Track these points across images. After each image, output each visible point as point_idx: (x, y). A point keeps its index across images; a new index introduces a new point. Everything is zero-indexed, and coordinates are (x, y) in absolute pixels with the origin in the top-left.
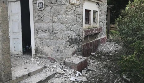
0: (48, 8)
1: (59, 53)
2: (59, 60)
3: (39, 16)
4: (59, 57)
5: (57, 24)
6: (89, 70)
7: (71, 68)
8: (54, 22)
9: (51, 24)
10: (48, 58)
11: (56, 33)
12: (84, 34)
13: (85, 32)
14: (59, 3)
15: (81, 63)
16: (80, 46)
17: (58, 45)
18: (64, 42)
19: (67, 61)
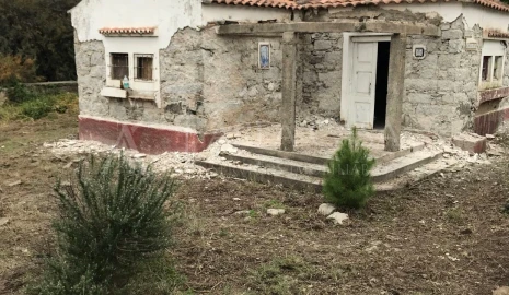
0: (432, 57)
1: (444, 126)
2: (443, 136)
3: (414, 68)
4: (444, 132)
5: (445, 81)
6: (491, 155)
7: (463, 148)
8: (441, 78)
9: (435, 81)
10: (425, 133)
11: (442, 96)
12: (479, 98)
13: (483, 95)
14: (451, 50)
15: (479, 142)
16: (472, 119)
17: (443, 113)
18: (454, 108)
19: (456, 138)
